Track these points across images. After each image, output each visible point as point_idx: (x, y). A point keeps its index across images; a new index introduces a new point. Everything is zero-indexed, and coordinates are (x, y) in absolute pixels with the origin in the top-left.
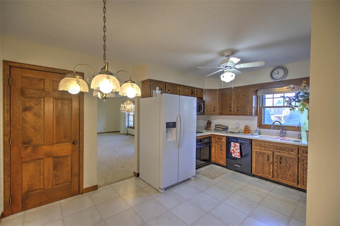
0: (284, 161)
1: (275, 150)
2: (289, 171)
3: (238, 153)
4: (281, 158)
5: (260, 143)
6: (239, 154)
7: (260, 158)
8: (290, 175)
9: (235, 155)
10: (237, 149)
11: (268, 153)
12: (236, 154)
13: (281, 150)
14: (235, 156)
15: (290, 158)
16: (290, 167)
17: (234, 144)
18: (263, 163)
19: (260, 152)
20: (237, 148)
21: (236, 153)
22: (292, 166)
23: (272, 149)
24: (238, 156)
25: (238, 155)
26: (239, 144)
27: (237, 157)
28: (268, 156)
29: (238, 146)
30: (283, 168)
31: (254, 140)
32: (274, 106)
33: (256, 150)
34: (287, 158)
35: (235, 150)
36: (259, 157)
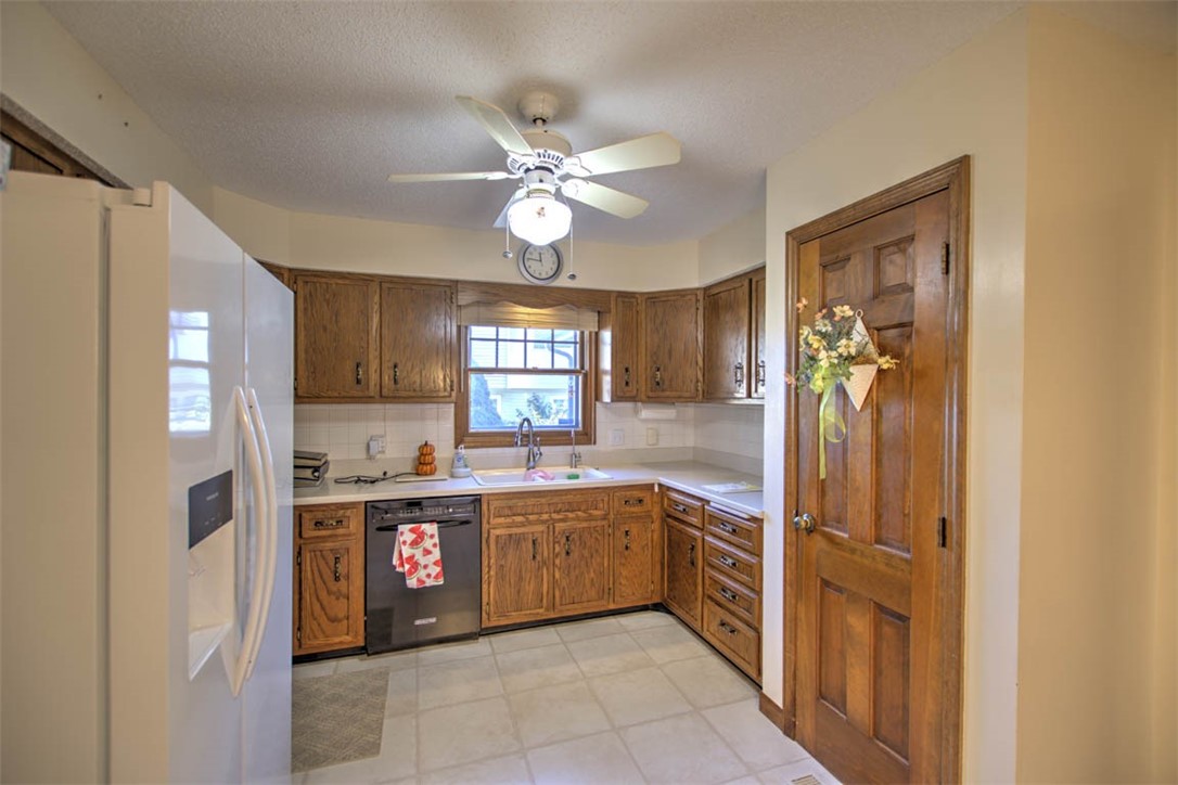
0: (578, 543)
1: (555, 516)
2: (588, 572)
3: (436, 563)
4: (571, 539)
5: (511, 503)
6: (438, 569)
7: (510, 557)
8: (592, 580)
9: (419, 580)
10: (430, 548)
11: (533, 533)
12: (422, 573)
13: (568, 511)
14: (424, 582)
15: (592, 530)
16: (592, 556)
17: (412, 530)
18: (520, 571)
19: (510, 535)
20: (428, 543)
21: (426, 567)
22: (597, 551)
23: (545, 517)
24: (436, 577)
25: (433, 574)
26: (435, 526)
27: (429, 583)
28: (534, 542)
29: (432, 536)
30: (575, 568)
31: (488, 494)
32: (501, 365)
33: (498, 532)
34: (586, 533)
35: (419, 556)
36: (505, 556)
